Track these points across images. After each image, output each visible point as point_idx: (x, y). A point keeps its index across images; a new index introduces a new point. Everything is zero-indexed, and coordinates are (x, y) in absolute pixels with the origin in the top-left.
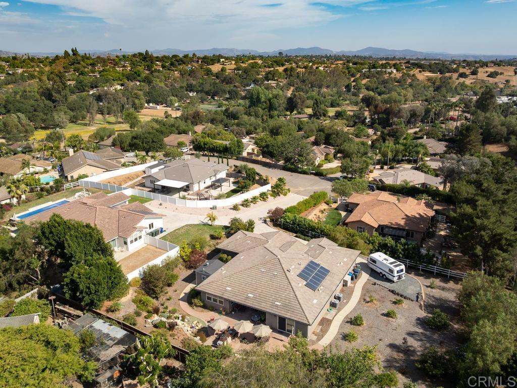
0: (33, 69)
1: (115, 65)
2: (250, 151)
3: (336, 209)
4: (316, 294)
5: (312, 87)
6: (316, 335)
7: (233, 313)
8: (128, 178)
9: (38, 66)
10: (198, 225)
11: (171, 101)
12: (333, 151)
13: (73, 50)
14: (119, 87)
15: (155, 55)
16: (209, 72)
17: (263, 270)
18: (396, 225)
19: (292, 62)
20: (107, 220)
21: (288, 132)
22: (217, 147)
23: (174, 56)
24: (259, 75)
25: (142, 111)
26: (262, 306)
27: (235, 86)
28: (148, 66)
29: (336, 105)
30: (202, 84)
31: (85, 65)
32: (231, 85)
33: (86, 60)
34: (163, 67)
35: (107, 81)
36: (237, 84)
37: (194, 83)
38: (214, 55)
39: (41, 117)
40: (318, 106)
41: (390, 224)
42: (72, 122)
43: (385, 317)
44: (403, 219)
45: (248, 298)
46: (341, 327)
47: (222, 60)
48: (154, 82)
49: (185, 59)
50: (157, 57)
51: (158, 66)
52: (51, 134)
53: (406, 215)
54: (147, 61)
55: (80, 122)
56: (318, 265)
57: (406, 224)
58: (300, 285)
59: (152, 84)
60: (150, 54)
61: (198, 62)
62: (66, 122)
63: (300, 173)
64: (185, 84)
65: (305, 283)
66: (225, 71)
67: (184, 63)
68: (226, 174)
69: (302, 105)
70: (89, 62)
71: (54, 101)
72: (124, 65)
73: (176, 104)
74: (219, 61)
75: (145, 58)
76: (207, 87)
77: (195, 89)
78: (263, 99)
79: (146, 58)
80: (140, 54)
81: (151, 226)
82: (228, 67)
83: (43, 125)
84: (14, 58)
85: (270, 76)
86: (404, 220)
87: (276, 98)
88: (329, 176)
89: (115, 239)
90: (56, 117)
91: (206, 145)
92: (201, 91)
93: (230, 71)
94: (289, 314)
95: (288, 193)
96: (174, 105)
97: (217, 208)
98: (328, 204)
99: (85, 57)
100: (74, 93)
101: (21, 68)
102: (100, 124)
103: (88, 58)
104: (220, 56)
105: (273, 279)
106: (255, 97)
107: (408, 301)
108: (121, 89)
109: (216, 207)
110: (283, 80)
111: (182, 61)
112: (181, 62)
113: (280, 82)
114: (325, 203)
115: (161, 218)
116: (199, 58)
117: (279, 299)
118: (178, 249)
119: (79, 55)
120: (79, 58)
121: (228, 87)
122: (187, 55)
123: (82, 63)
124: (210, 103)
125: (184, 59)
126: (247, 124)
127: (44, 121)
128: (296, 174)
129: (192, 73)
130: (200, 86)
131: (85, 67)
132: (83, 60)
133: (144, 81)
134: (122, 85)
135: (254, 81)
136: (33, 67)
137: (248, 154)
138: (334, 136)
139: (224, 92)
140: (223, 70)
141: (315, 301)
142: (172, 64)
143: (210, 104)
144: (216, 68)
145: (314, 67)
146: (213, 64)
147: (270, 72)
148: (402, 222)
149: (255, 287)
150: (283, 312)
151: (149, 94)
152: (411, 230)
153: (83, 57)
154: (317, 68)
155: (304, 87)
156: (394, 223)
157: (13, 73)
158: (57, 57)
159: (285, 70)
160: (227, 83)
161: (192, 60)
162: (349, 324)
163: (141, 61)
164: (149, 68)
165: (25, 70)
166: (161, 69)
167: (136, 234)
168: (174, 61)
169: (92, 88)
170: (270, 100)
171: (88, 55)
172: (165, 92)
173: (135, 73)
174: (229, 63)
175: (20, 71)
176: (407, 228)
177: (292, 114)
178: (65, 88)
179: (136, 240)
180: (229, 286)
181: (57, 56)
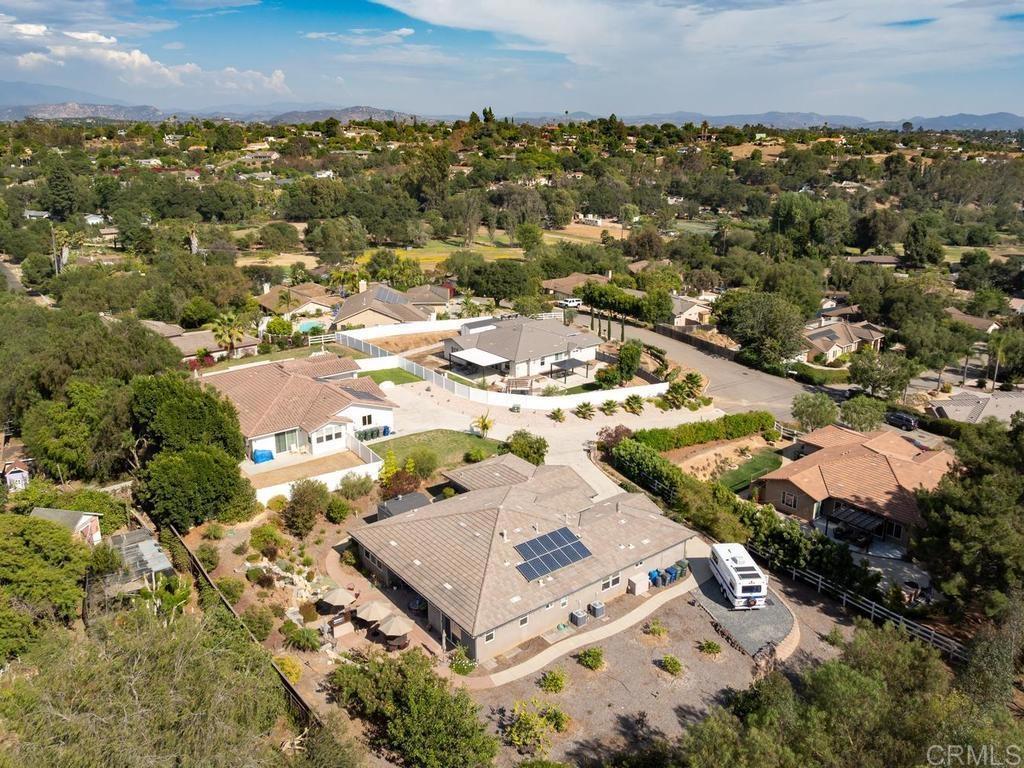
0: (415, 144)
1: (552, 141)
2: (695, 318)
3: (780, 452)
4: (529, 588)
5: (941, 198)
6: (497, 662)
7: (395, 588)
8: (426, 339)
9: (425, 139)
10: (458, 432)
11: (626, 211)
12: (879, 337)
13: (485, 113)
14: (543, 181)
15: (628, 124)
16: (723, 160)
17: (462, 524)
18: (866, 504)
19: (914, 144)
20: (295, 399)
21: (794, 287)
22: (619, 303)
23: (666, 126)
24: (825, 168)
25: (567, 226)
26: (422, 584)
27: (767, 190)
28: (610, 144)
29: (980, 241)
30: (701, 182)
31: (500, 139)
32: (761, 187)
33: (503, 130)
34: (639, 146)
35: (525, 169)
36: (773, 186)
37: (684, 179)
38: (747, 126)
39: (386, 226)
40: (916, 240)
41: (853, 499)
42: (439, 238)
43: (657, 669)
44: (888, 493)
45: (411, 565)
46: (557, 662)
47: (758, 136)
48: (607, 174)
49: (687, 133)
50: (632, 128)
51: (630, 146)
52: (378, 255)
53: (900, 487)
54: (611, 135)
55: (453, 239)
56: (575, 538)
57: (889, 505)
58: (507, 564)
59: (601, 178)
60: (618, 120)
61: (709, 138)
62: (425, 237)
63: (766, 371)
64: (667, 181)
65: (521, 562)
66: (760, 158)
67: (682, 140)
68: (597, 353)
69: (889, 237)
70: (508, 133)
71: (423, 200)
72: (568, 141)
73: (636, 219)
74: (752, 138)
75: (608, 129)
76: (709, 189)
77: (684, 191)
78: (798, 219)
79: (610, 129)
80: (602, 121)
81: (367, 420)
82: (765, 151)
83: (389, 240)
84: (390, 124)
85: (847, 172)
86: (890, 497)
87: (826, 217)
88: (828, 386)
89: (295, 431)
90: (411, 228)
91: (603, 296)
92: (695, 197)
93: (770, 158)
94: (452, 609)
95: (703, 406)
96: (630, 219)
97: (521, 411)
98: (767, 440)
99: (505, 125)
100: (465, 188)
101: (398, 141)
102: (484, 245)
103: (507, 128)
104: (760, 129)
105: (467, 543)
106: (782, 213)
107: (735, 653)
108: (546, 186)
109: (518, 408)
110: (875, 182)
111: (678, 136)
112: (675, 139)
113: (869, 185)
114: (763, 436)
115: (391, 409)
116: (712, 131)
117: (455, 579)
118: (381, 463)
119: (494, 121)
120: (492, 126)
121: (749, 191)
122: (691, 125)
123: (495, 135)
124: (703, 220)
125: (684, 134)
126: (739, 265)
127: (390, 233)
128: (758, 372)
129: (688, 160)
130: (695, 187)
131: (498, 143)
132: (498, 131)
133: (589, 173)
134: (550, 178)
135: (809, 181)
136: (415, 140)
137: (689, 322)
138: (900, 305)
139: (738, 199)
140: (755, 156)
141: (516, 599)
142: (657, 142)
143: (703, 223)
144: (741, 152)
145: (965, 156)
146: (738, 144)
147: (847, 164)
148: (882, 500)
149: (432, 550)
150: (445, 603)
151: (589, 195)
152: (897, 521)
153: (499, 124)
154: (970, 158)
155: (920, 197)
156: (863, 497)
157: (383, 149)
158: (458, 125)
159: (888, 162)
160: (753, 183)
161: (698, 135)
162: (575, 661)
163: (601, 134)
164: (611, 148)
165: (402, 144)
166: (634, 151)
167: (330, 428)
168: (661, 136)
169: (498, 180)
170: (812, 222)
171: (510, 122)
172: (619, 195)
173: (582, 156)
174: (772, 142)
175: (394, 146)
176: (886, 514)
177: (865, 253)
178: (443, 178)
179: (329, 438)
180: (397, 540)
181: (457, 122)
